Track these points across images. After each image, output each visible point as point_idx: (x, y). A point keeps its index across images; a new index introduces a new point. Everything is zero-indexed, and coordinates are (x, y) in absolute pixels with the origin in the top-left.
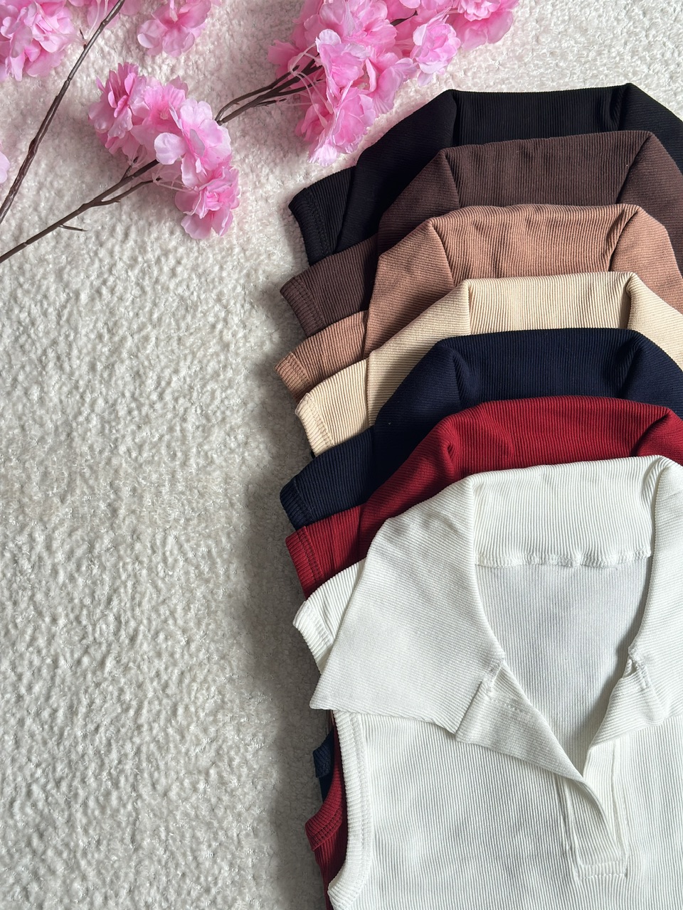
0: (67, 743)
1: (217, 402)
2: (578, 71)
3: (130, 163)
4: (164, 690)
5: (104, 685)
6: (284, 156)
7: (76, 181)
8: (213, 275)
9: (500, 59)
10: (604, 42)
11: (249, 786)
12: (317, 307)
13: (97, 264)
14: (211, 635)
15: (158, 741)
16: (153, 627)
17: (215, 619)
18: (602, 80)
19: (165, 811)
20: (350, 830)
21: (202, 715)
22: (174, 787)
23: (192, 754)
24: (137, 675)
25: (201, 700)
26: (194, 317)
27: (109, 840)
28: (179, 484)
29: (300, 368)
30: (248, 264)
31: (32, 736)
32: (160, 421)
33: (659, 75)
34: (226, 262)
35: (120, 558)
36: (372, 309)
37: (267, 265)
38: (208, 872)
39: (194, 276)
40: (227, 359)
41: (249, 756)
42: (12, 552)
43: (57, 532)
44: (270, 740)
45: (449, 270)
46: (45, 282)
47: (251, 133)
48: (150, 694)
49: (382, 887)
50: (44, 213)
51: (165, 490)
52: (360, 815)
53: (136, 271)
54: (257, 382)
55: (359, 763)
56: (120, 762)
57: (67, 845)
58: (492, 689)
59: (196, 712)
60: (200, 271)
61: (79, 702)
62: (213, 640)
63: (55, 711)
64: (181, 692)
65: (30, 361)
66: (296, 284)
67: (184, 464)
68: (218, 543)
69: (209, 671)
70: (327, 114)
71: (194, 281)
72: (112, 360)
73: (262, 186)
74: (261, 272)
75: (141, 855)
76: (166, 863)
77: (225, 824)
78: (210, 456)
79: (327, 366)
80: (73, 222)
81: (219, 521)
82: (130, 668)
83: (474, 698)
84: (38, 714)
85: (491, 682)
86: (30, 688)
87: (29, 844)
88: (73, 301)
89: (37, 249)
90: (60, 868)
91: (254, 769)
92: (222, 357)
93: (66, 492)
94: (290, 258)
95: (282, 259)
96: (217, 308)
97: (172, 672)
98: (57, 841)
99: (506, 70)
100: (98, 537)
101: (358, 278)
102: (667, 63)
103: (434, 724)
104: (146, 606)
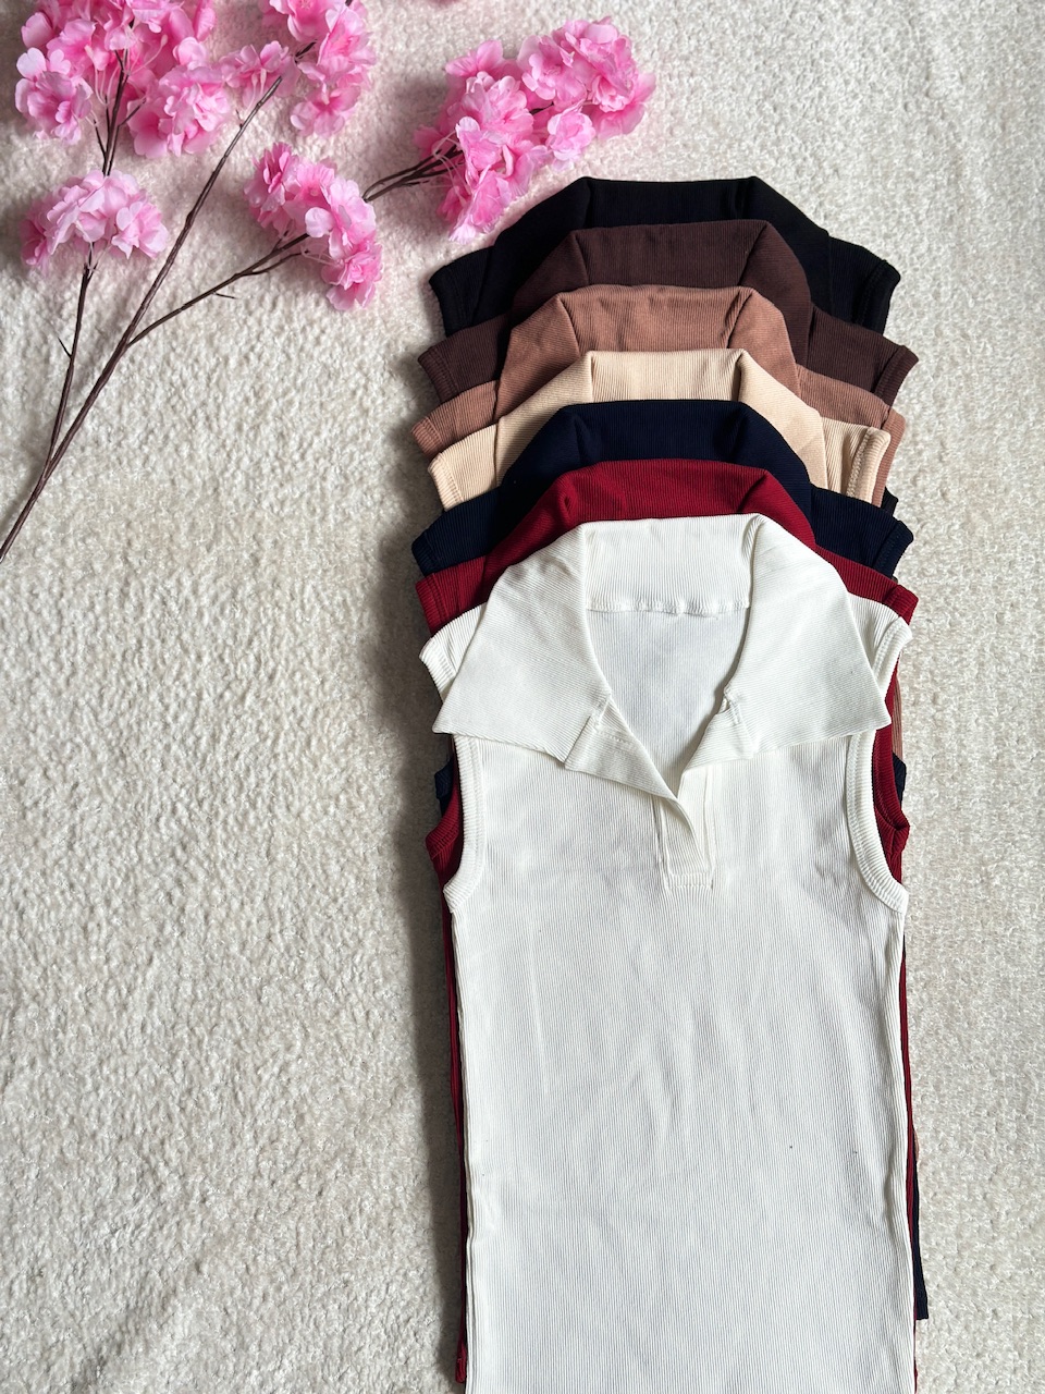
0: (209, 768)
1: (355, 463)
2: (708, 163)
3: (280, 236)
4: (299, 724)
5: (244, 717)
7: (228, 252)
9: (635, 149)
10: (735, 136)
11: (375, 810)
12: (452, 375)
13: (245, 332)
14: (344, 677)
15: (293, 769)
16: (291, 667)
17: (348, 662)
18: (732, 172)
19: (298, 831)
20: (465, 840)
21: (334, 747)
22: (306, 809)
23: (324, 781)
24: (274, 710)
25: (333, 733)
26: (335, 383)
27: (247, 853)
28: (317, 538)
29: (434, 432)
30: (388, 335)
31: (177, 760)
32: (301, 479)
33: (786, 168)
34: (368, 333)
35: (261, 603)
36: (503, 379)
37: (407, 336)
38: (336, 884)
39: (337, 345)
40: (366, 423)
41: (377, 785)
42: (161, 595)
43: (202, 580)
45: (577, 343)
46: (197, 347)
47: (396, 212)
48: (287, 727)
49: (493, 891)
50: (196, 282)
51: (305, 543)
52: (475, 828)
53: (283, 339)
55: (475, 783)
56: (257, 786)
57: (208, 857)
58: (599, 723)
59: (329, 744)
60: (343, 340)
61: (221, 731)
62: (346, 681)
63: (199, 738)
64: (315, 726)
65: (181, 420)
66: (433, 353)
67: (323, 519)
68: (352, 593)
69: (341, 708)
70: (467, 196)
71: (337, 350)
72: (258, 421)
73: (404, 262)
74: (400, 342)
75: (275, 868)
76: (298, 875)
77: (353, 843)
78: (347, 513)
79: (460, 431)
80: (225, 291)
81: (354, 572)
82: (268, 703)
83: (582, 730)
84: (183, 741)
85: (599, 718)
86: (176, 718)
87: (173, 854)
88: (222, 365)
89: (189, 316)
90: (201, 876)
91: (381, 796)
92: (361, 422)
93: (212, 542)
94: (428, 331)
96: (358, 375)
97: (307, 708)
98: (198, 853)
99: (641, 159)
100: (241, 583)
101: (491, 350)
102: (794, 158)
103: (545, 754)
104: (284, 648)
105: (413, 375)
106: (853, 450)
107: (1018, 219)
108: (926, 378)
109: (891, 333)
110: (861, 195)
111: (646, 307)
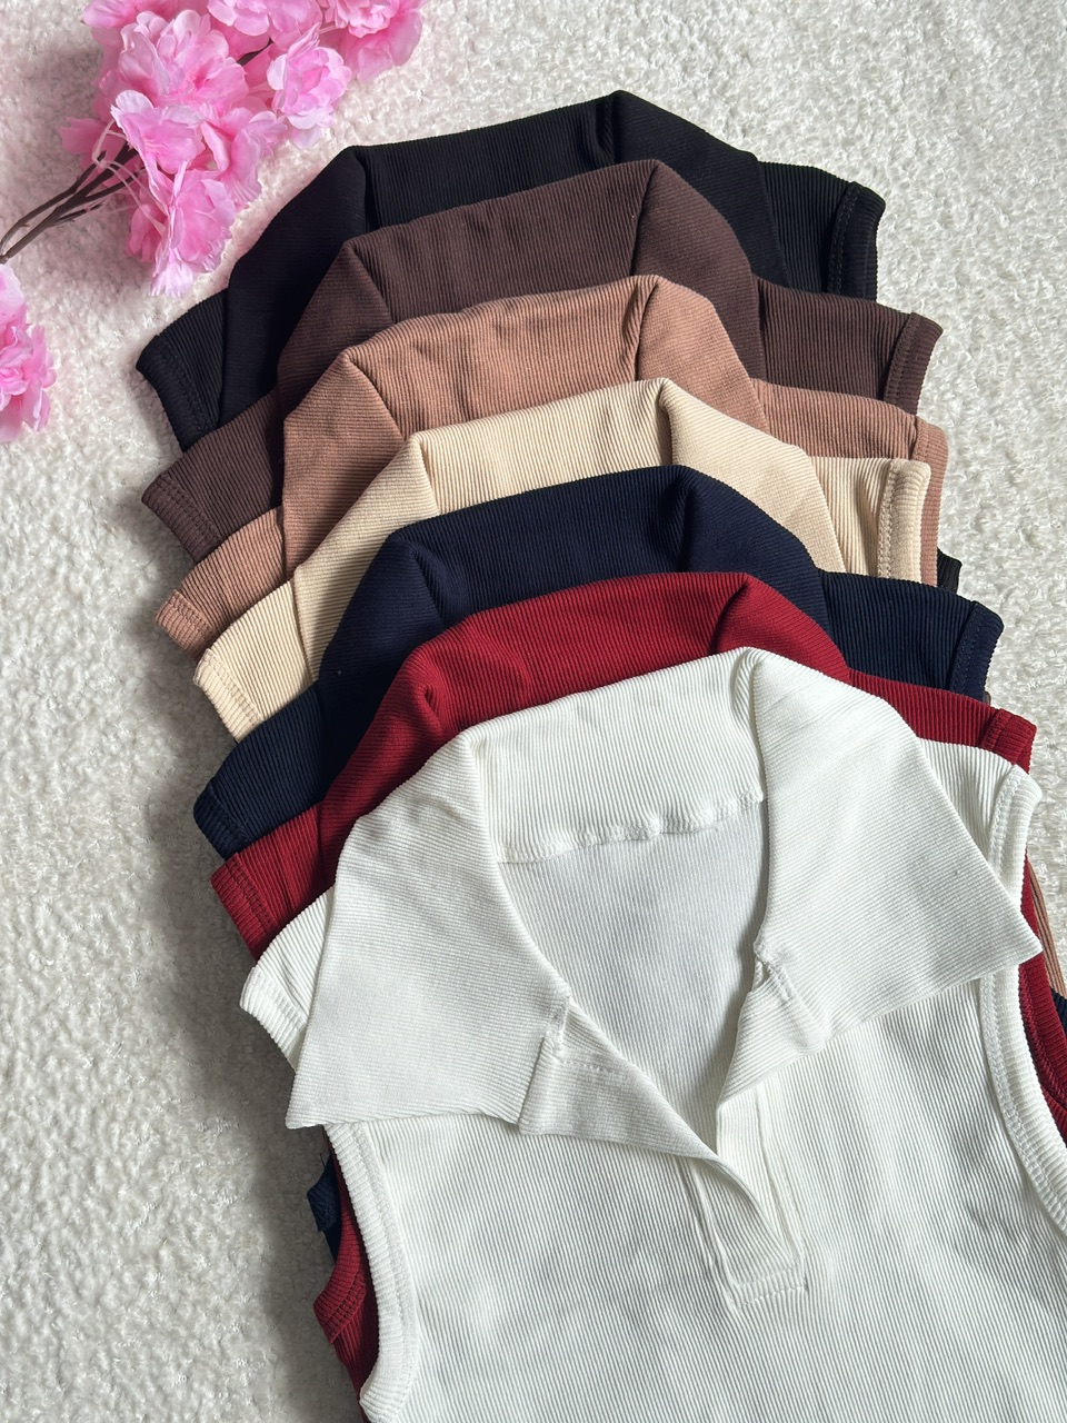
1: (78, 687)
2: (542, 84)
4: (69, 1144)
6: (118, 291)
8: (38, 493)
9: (422, 86)
10: (574, 34)
12: (203, 514)
14: (128, 1047)
15: (73, 1223)
16: (37, 1050)
17: (130, 1020)
18: (582, 91)
19: (102, 1328)
20: (379, 1301)
21: (134, 1170)
22: (109, 1287)
23: (129, 1232)
24: (24, 1129)
25: (129, 1146)
26: (20, 563)
27: (24, 1385)
28: (40, 825)
29: (193, 613)
30: (90, 467)
33: (666, 68)
34: (56, 469)
36: (287, 504)
37: (119, 463)
38: (183, 1407)
39: (10, 500)
40: (82, 617)
41: (217, 1218)
44: (245, 1188)
45: (393, 422)
47: (61, 265)
48: (49, 1153)
49: (444, 1377)
51: (20, 837)
52: (392, 1275)
54: (135, 646)
55: (377, 1197)
56: (20, 1266)
58: (561, 1046)
59: (125, 1167)
60: (18, 489)
62: (133, 1053)
64: (96, 1141)
66: (163, 485)
67: (44, 791)
68: (116, 901)
69: (134, 1100)
70: (163, 219)
71: (12, 508)
73: (91, 343)
74: (111, 475)
75: (76, 1401)
76: (117, 1404)
77: (197, 1329)
78: (81, 772)
79: (233, 603)
81: (112, 868)
82: (11, 1120)
83: (536, 1064)
85: (558, 1036)
91: (228, 1237)
92: (75, 617)
94: (153, 447)
95: (141, 449)
96: (54, 543)
97: (77, 1113)
99: (434, 101)
101: (260, 459)
102: (674, 49)
103: (483, 1115)
104: (20, 1019)
105: (143, 523)
106: (874, 502)
107: (1046, 71)
108: (959, 354)
109: (890, 293)
110: (792, 87)
111: (492, 338)
